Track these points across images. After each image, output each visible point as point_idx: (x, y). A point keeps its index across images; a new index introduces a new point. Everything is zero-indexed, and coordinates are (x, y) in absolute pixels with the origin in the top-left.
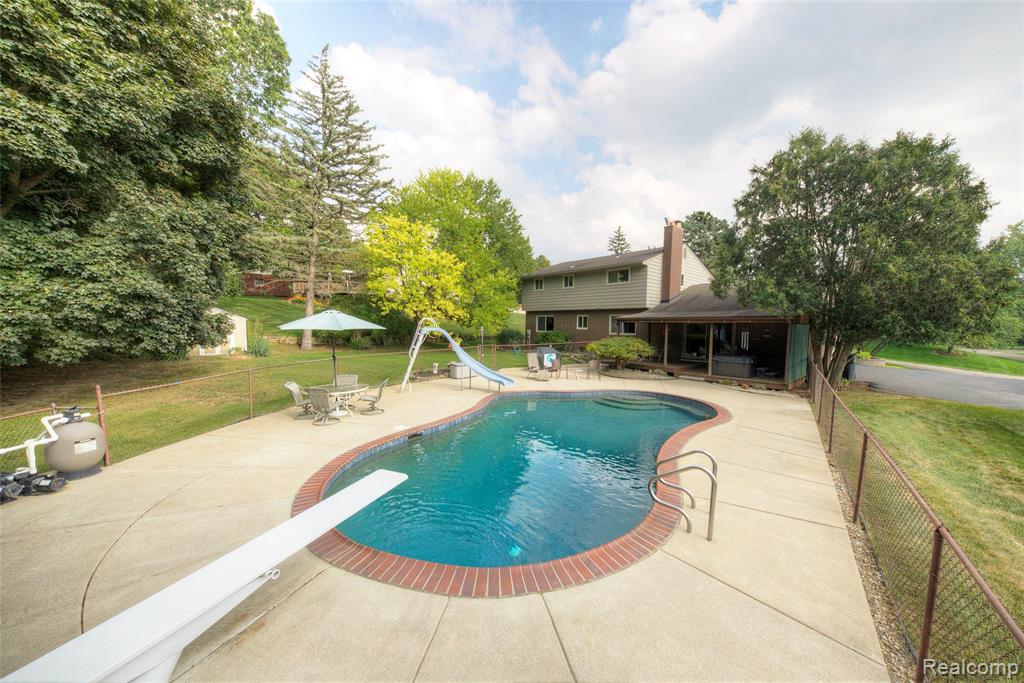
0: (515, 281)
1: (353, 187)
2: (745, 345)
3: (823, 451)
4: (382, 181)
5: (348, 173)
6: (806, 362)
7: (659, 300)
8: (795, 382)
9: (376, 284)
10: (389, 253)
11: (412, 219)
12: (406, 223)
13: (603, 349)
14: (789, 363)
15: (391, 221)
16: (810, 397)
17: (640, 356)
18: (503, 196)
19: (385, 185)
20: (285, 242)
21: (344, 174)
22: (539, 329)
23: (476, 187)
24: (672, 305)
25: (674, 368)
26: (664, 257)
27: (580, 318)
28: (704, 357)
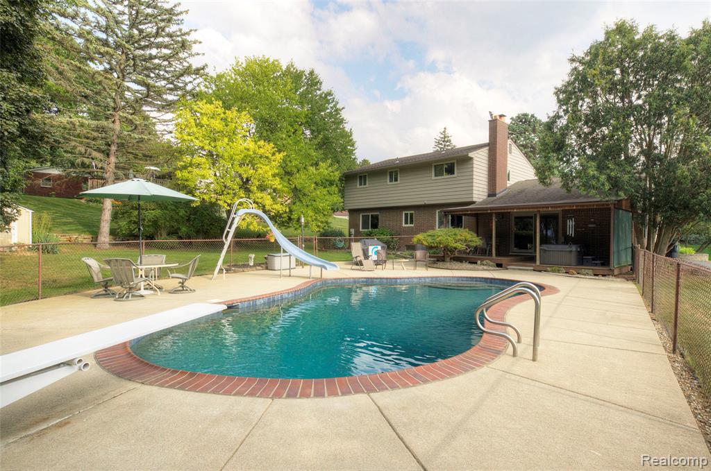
0: (337, 174)
1: (162, 73)
2: (571, 232)
3: (647, 312)
4: (194, 67)
5: (155, 57)
6: (631, 249)
7: (486, 194)
8: (620, 268)
9: (185, 174)
10: (202, 141)
11: (228, 107)
12: (220, 110)
13: (430, 239)
14: (613, 248)
15: (203, 106)
16: (634, 280)
17: (468, 246)
18: (325, 88)
19: (197, 72)
20: (82, 125)
21: (151, 58)
22: (363, 228)
23: (297, 77)
24: (499, 199)
25: (503, 260)
26: (490, 150)
27: (406, 215)
28: (532, 251)
